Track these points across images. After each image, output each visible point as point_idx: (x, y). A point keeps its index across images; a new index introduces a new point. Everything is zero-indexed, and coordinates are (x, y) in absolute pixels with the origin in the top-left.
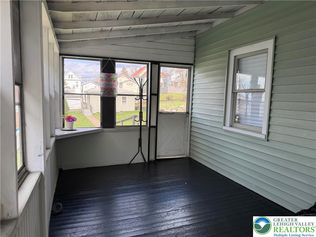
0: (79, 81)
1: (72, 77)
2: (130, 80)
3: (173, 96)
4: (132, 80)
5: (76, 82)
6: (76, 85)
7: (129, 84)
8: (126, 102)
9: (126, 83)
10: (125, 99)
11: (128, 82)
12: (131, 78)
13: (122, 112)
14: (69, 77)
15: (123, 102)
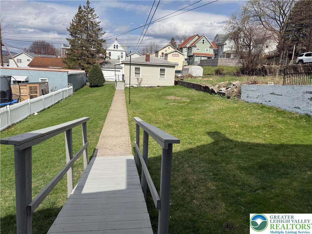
0: (124, 51)
1: (117, 48)
2: (176, 51)
3: (224, 69)
4: (178, 51)
5: (121, 53)
6: (120, 56)
7: (175, 55)
8: (164, 75)
9: (172, 54)
10: (163, 71)
11: (173, 53)
12: (178, 49)
13: (158, 86)
14: (115, 48)
15: (160, 75)
